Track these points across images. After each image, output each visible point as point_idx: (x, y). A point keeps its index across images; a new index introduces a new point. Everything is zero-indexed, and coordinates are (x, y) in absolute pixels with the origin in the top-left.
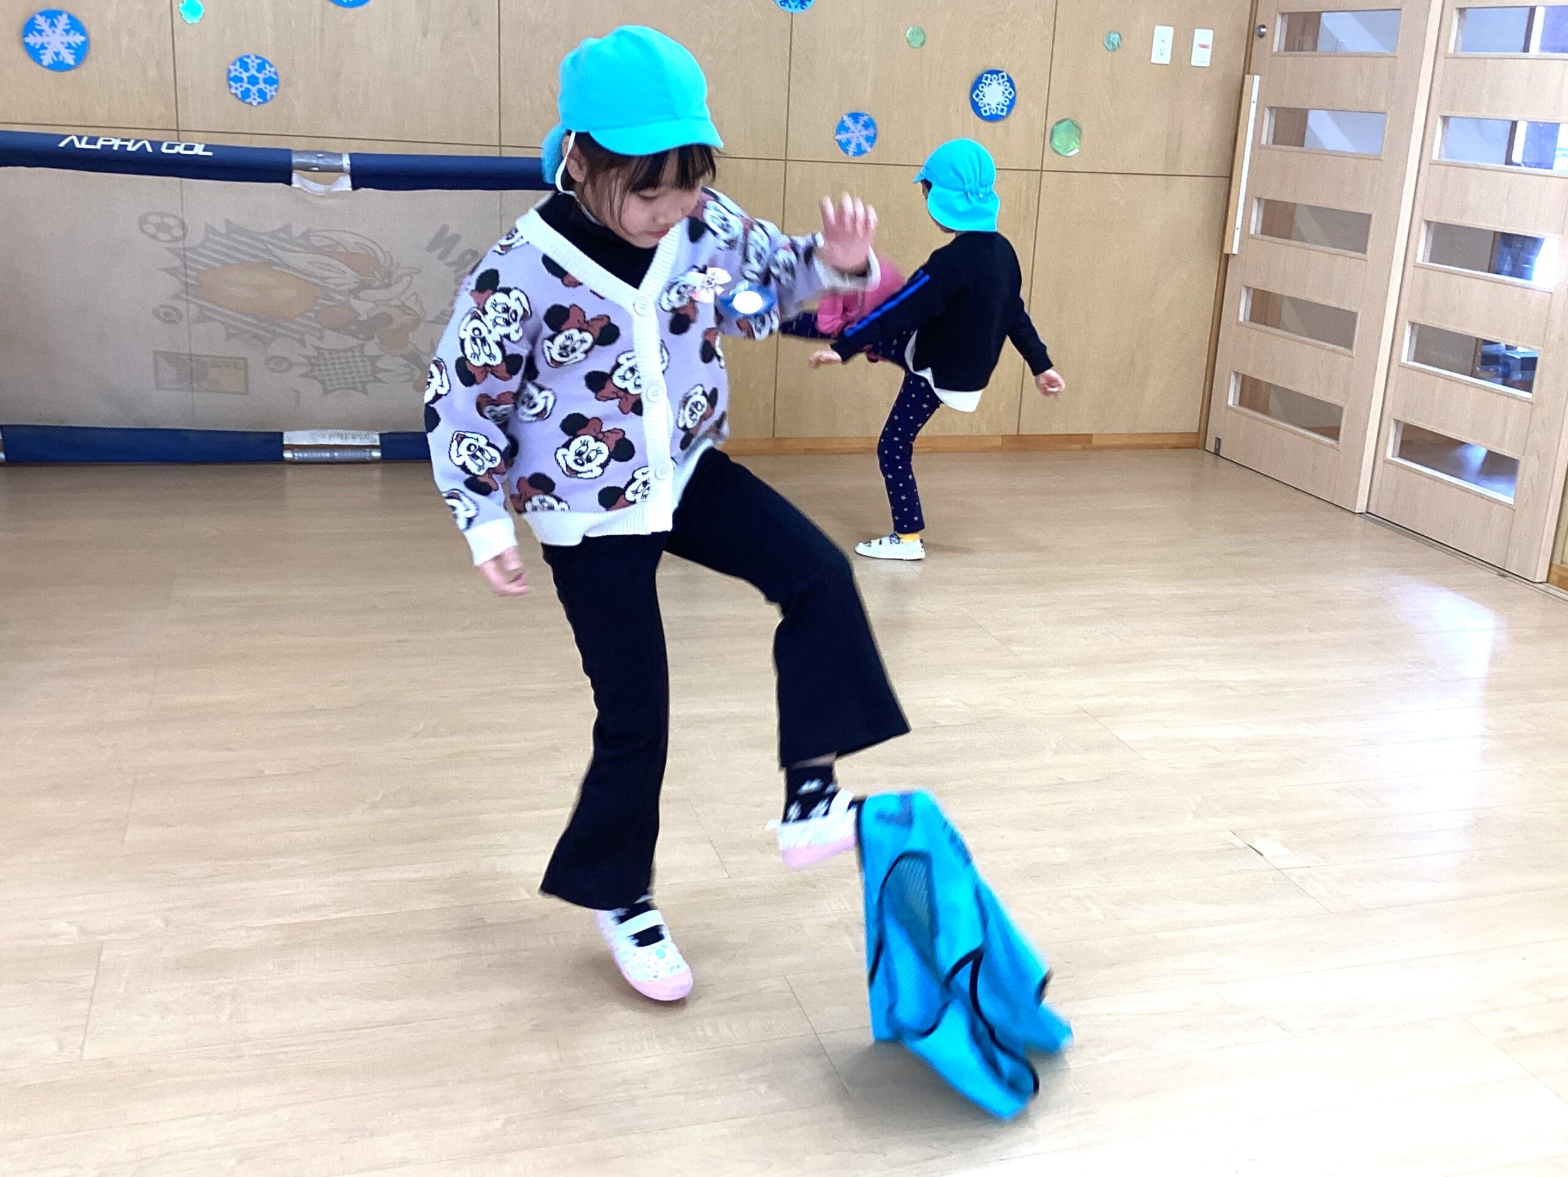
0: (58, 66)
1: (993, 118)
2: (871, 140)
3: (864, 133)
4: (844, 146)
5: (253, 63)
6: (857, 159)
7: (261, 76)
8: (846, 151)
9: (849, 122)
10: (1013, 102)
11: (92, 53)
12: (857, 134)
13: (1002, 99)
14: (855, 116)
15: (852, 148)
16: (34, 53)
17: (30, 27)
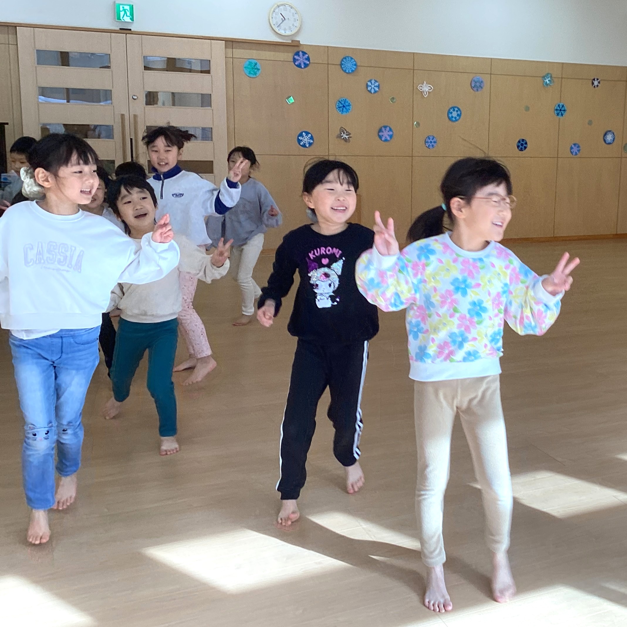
0: (386, 140)
1: (609, 144)
2: (579, 151)
3: (577, 149)
4: (572, 153)
5: (431, 138)
6: (576, 156)
7: (433, 141)
8: (573, 154)
9: (573, 146)
10: (614, 138)
11: (394, 136)
12: (575, 150)
13: (611, 138)
14: (575, 145)
15: (574, 153)
16: (380, 137)
17: (380, 130)
